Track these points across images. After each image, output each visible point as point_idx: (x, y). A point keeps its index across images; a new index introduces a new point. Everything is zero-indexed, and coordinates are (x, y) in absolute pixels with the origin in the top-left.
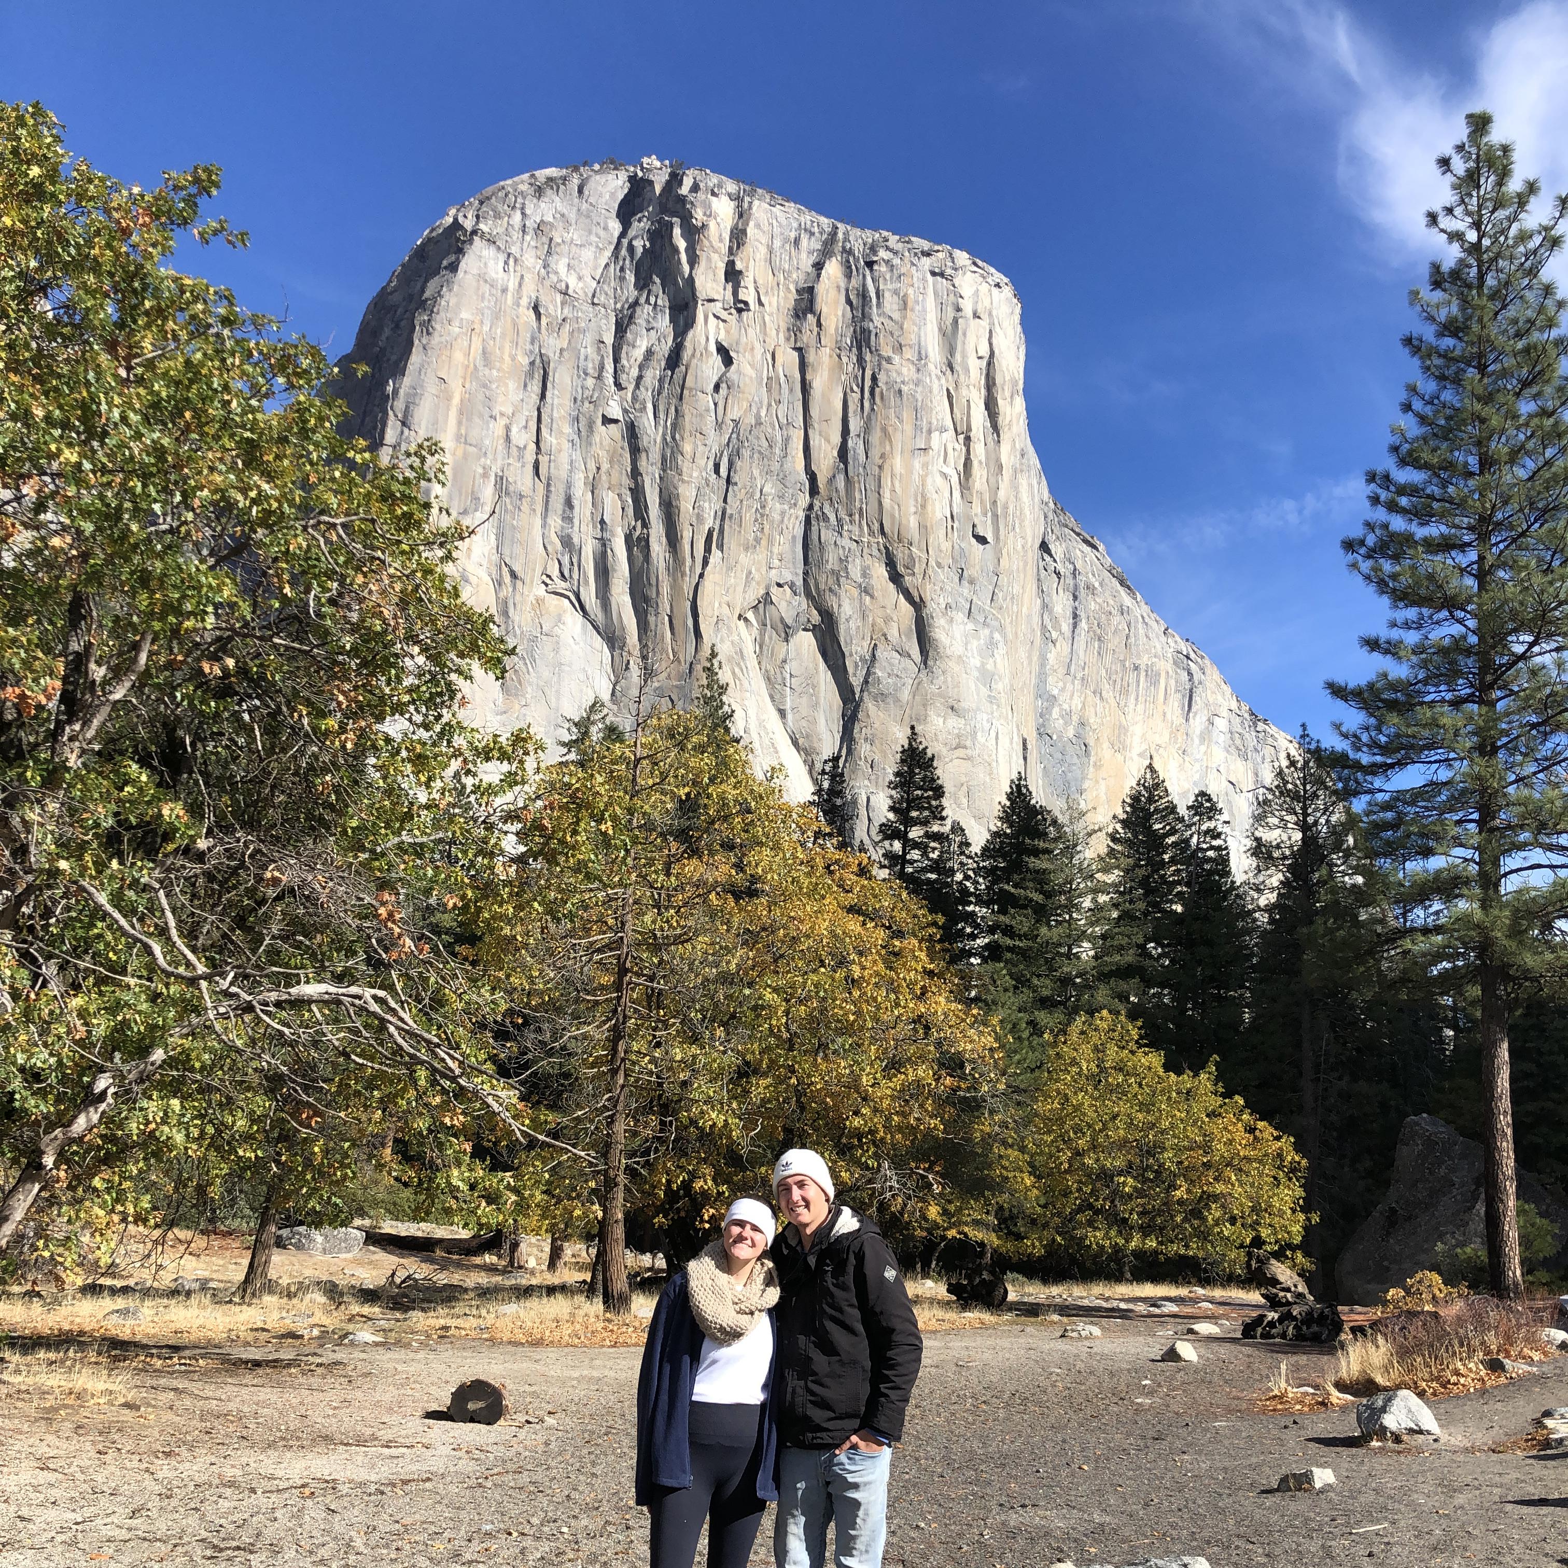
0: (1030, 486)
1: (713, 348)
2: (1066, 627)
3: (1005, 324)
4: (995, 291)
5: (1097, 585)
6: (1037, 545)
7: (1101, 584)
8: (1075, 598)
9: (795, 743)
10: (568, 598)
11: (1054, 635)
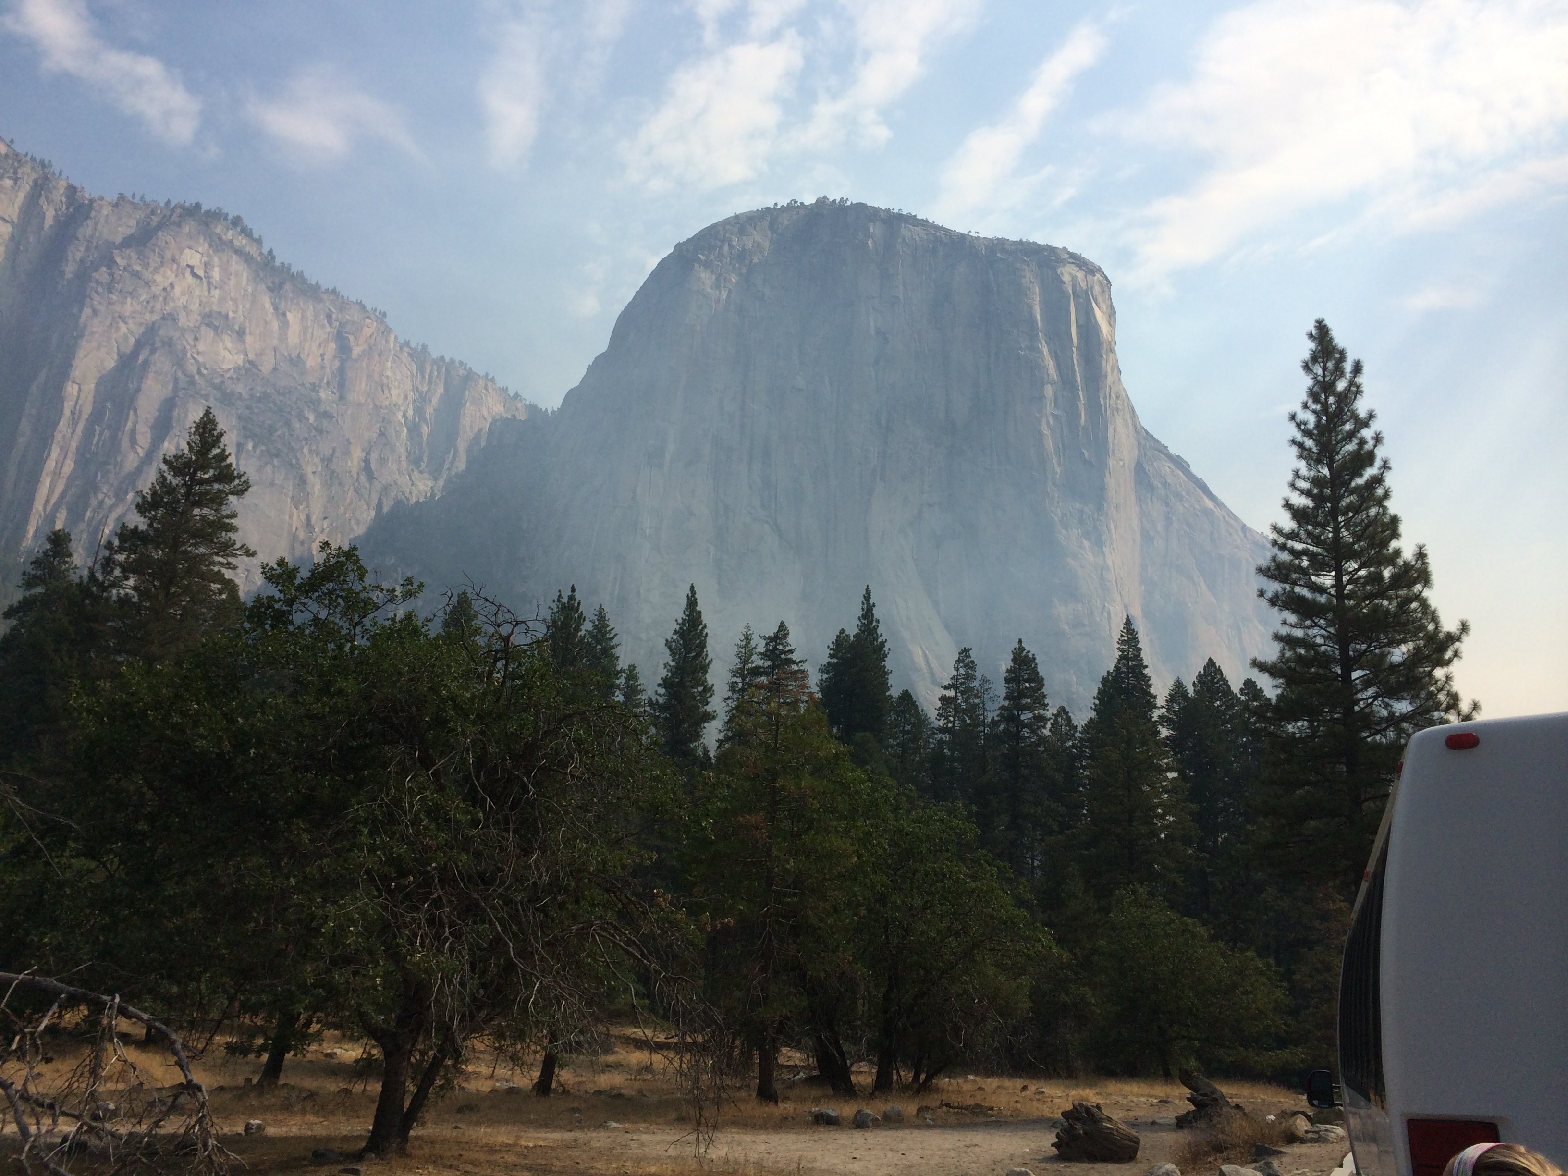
0: (1125, 420)
1: (873, 332)
2: (1160, 527)
3: (1100, 299)
4: (1090, 277)
5: (1184, 493)
6: (1133, 466)
7: (1188, 494)
8: (1167, 504)
9: (947, 627)
10: (767, 522)
11: (1151, 533)
